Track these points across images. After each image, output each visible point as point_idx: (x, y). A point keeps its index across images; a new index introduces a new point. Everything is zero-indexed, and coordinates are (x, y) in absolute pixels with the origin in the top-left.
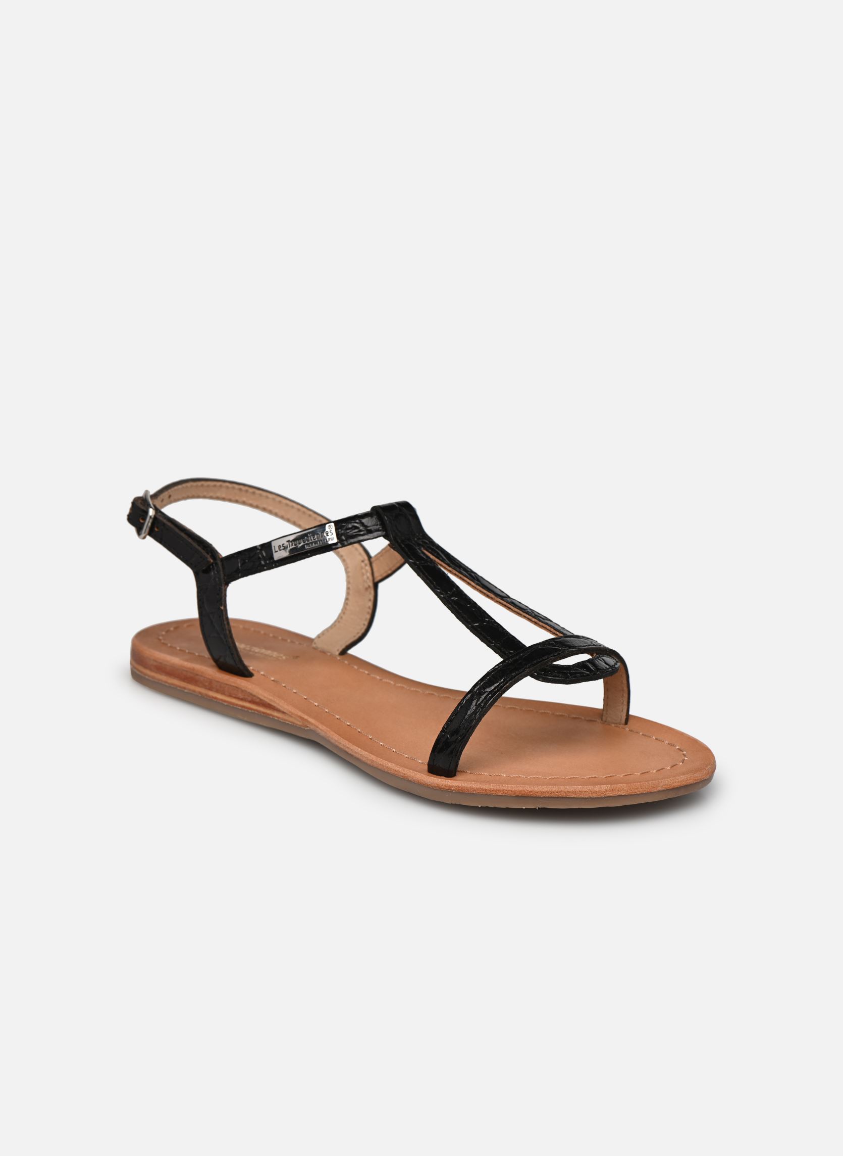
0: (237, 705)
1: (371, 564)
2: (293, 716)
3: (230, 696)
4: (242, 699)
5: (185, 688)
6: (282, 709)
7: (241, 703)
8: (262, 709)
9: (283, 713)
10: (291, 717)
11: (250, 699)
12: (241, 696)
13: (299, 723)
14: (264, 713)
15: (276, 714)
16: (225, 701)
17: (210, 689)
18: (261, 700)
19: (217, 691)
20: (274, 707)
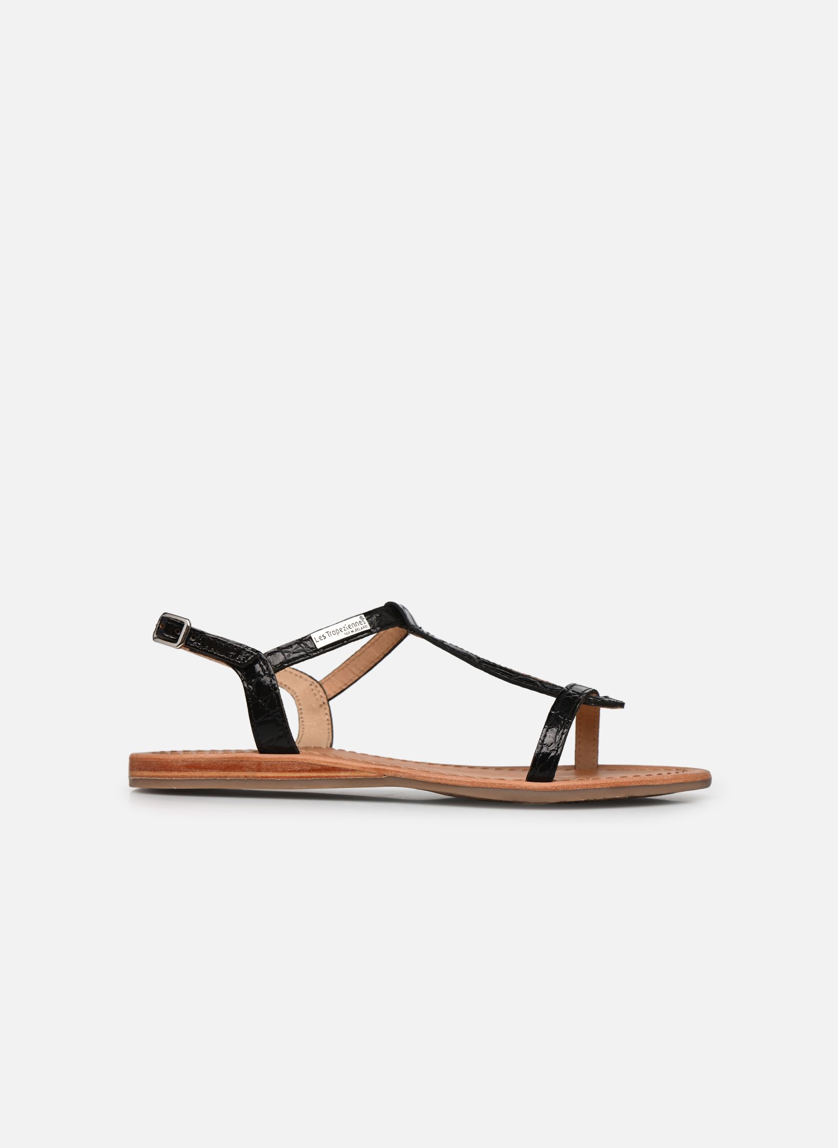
0: (294, 777)
1: (321, 686)
2: (365, 770)
3: (284, 771)
4: (299, 771)
5: (226, 777)
6: (349, 768)
7: (298, 775)
8: (324, 774)
9: (353, 770)
10: (364, 771)
11: (309, 768)
12: (297, 768)
13: (373, 775)
14: (326, 777)
15: (342, 774)
16: (278, 777)
17: (259, 770)
18: (322, 766)
19: (268, 770)
20: (341, 768)
